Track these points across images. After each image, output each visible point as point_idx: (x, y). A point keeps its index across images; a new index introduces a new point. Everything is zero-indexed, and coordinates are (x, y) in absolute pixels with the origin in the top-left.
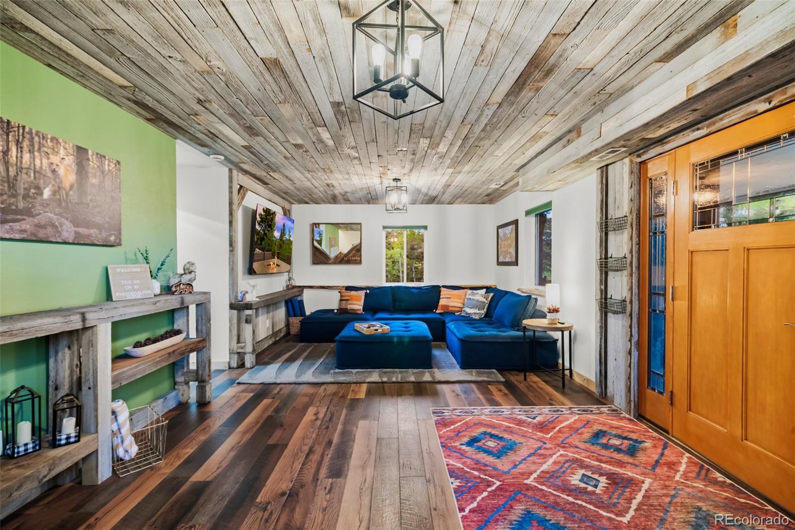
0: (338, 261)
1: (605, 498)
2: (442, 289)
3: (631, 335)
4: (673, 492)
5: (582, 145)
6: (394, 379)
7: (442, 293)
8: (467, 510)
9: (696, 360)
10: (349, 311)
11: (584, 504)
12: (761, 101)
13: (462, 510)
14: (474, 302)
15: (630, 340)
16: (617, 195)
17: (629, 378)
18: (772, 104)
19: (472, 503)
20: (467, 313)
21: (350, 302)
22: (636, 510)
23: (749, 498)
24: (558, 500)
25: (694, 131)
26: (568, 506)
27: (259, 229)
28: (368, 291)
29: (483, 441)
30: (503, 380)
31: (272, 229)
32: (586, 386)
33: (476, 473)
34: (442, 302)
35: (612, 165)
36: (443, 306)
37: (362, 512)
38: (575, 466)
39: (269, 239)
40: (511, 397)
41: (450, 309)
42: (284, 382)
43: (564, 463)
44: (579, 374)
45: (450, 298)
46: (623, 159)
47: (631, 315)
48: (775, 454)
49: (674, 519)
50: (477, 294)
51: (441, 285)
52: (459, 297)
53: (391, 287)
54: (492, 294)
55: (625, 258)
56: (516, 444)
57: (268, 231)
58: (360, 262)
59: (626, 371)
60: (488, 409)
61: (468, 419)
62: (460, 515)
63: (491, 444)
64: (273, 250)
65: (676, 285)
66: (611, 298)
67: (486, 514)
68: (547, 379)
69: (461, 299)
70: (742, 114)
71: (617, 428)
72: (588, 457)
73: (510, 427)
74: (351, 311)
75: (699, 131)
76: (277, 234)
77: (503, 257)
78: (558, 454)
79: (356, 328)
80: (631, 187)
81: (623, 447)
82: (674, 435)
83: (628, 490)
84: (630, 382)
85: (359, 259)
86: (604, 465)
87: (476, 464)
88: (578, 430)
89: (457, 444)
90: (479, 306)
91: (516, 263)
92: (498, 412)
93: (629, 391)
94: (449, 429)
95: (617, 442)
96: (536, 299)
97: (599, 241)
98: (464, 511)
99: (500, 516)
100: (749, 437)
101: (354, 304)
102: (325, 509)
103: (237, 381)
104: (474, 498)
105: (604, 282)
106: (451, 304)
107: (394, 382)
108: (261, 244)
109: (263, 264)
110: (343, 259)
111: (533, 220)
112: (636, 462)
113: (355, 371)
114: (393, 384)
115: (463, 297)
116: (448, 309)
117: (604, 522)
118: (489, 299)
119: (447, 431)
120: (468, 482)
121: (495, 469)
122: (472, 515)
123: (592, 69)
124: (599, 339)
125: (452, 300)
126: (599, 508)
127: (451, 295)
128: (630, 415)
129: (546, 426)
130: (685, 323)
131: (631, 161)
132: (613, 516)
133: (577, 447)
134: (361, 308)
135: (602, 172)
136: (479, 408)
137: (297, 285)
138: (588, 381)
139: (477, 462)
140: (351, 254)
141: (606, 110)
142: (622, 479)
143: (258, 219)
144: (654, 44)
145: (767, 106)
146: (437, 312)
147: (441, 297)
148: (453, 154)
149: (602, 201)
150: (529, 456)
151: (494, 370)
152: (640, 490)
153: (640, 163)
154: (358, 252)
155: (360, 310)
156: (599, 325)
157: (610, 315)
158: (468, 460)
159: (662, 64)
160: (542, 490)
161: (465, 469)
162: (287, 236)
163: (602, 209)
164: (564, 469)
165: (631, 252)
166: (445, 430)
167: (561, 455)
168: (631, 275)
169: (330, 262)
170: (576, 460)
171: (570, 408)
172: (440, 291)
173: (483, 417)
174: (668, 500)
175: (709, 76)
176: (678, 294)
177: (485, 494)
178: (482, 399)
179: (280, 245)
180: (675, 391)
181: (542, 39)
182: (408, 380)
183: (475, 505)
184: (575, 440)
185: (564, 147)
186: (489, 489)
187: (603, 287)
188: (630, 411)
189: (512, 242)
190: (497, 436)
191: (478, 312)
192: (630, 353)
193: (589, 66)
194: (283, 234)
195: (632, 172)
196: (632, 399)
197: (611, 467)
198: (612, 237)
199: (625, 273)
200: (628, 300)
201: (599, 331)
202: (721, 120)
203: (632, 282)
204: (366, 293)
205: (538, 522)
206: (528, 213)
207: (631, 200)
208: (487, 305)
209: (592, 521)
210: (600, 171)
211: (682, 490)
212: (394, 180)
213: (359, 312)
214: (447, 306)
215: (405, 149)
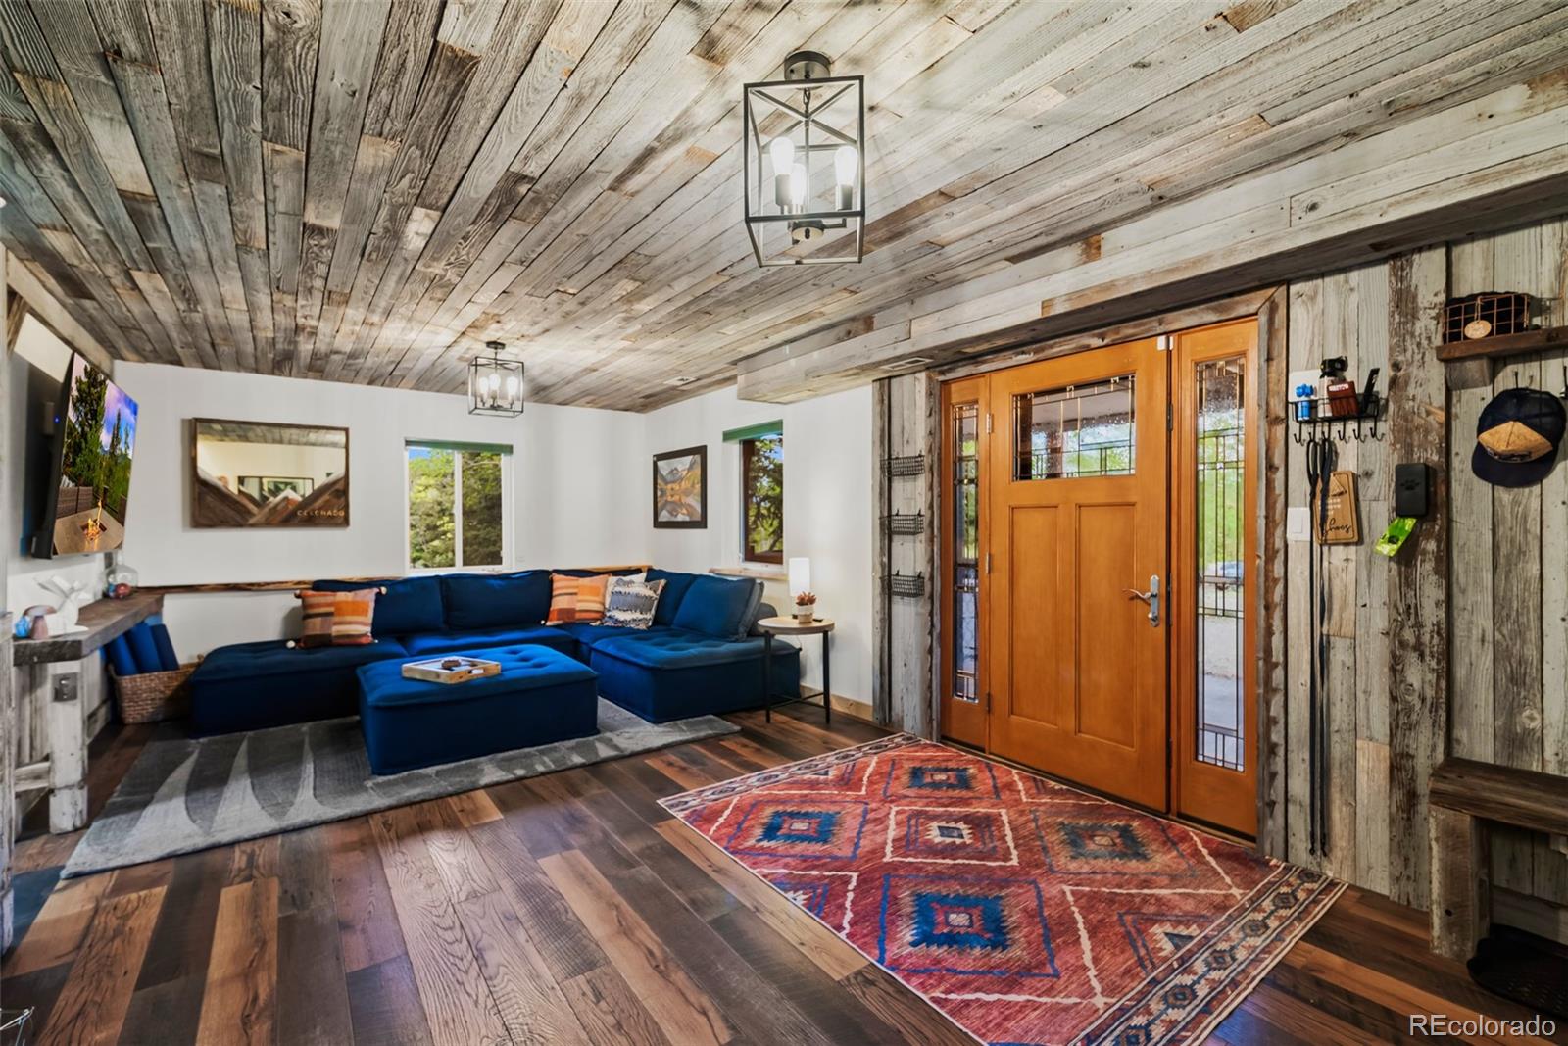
0: (279, 518)
1: (979, 845)
2: (556, 577)
3: (932, 626)
4: (1032, 816)
5: (877, 344)
6: (540, 768)
7: (555, 585)
8: (846, 925)
9: (1019, 648)
10: (335, 641)
11: (967, 862)
12: (1094, 336)
13: (839, 928)
14: (629, 599)
15: (931, 633)
16: (906, 424)
17: (930, 687)
18: (1106, 342)
19: (844, 913)
20: (617, 621)
21: (336, 619)
22: (1016, 847)
23: (1089, 799)
24: (938, 868)
25: (1018, 354)
26: (952, 871)
27: (74, 420)
28: (384, 590)
29: (786, 826)
30: (737, 728)
31: (97, 422)
32: (854, 713)
33: (815, 873)
34: (559, 603)
35: (898, 379)
36: (561, 611)
37: (692, 999)
38: (922, 820)
39: (91, 451)
40: (768, 751)
41: (578, 615)
42: (246, 836)
43: (909, 821)
44: (840, 699)
45: (576, 594)
46: (915, 373)
47: (931, 597)
48: (1110, 740)
49: (1052, 843)
50: (632, 582)
51: (550, 568)
52: (594, 591)
53: (437, 577)
54: (663, 582)
55: (919, 514)
56: (832, 816)
57: (90, 426)
58: (345, 522)
59: (923, 677)
60: (753, 779)
61: (735, 801)
62: (842, 935)
63: (800, 826)
64: (96, 482)
65: (993, 552)
66: (897, 575)
67: (873, 920)
68: (797, 714)
69: (597, 595)
70: (1073, 346)
71: (928, 760)
72: (927, 805)
73: (806, 795)
74: (341, 641)
75: (1024, 356)
76: (105, 438)
77: (671, 513)
78: (893, 813)
79: (406, 675)
80: (930, 414)
81: (951, 781)
82: (993, 750)
83: (993, 829)
84: (931, 693)
85: (342, 513)
86: (951, 809)
87: (804, 861)
88: (890, 775)
89: (751, 842)
90: (639, 604)
91: (701, 523)
92: (771, 777)
93: (930, 706)
94: (717, 824)
95: (941, 777)
96: (762, 585)
97: (878, 490)
98: (844, 929)
99: (891, 914)
100: (1082, 729)
101: (350, 623)
102: (619, 1026)
103: (63, 874)
104: (842, 907)
105: (888, 552)
106: (579, 606)
107: (543, 774)
108: (74, 464)
109: (73, 523)
110: (293, 514)
111: (735, 449)
112: (977, 795)
113: (431, 770)
114: (542, 778)
115: (602, 590)
116: (573, 617)
117: (999, 873)
118: (659, 592)
119: (719, 828)
120: (814, 889)
121: (836, 858)
122: (858, 929)
123: (943, 247)
124: (878, 639)
125: (580, 597)
126: (982, 859)
127: (577, 587)
128: (931, 740)
129: (849, 780)
130: (1006, 602)
131: (929, 379)
132: (1003, 863)
133: (906, 797)
134: (369, 629)
135: (882, 387)
136: (738, 779)
137: (141, 585)
138: (858, 705)
139: (804, 858)
140: (319, 503)
141: (918, 301)
142: (979, 817)
143: (75, 393)
144: (1020, 239)
145: (1099, 342)
146: (549, 624)
147: (554, 593)
148: (655, 318)
149: (882, 430)
150: (862, 826)
151: (712, 716)
152: (1004, 825)
153: (942, 382)
154: (339, 497)
155: (365, 635)
156: (878, 617)
157: (896, 599)
158: (788, 859)
159: (1008, 263)
160: (911, 863)
161: (795, 872)
162: (122, 446)
163: (882, 443)
164: (914, 829)
165: (931, 507)
166: (714, 828)
167: (897, 812)
168: (932, 541)
169: (252, 521)
170: (918, 814)
171: (859, 749)
172: (551, 582)
173: (755, 792)
174: (1033, 825)
175: (1070, 297)
176: (996, 562)
177: (850, 896)
178: (729, 765)
179: (110, 470)
180: (992, 693)
181: (924, 194)
182: (570, 763)
183: (849, 915)
184: (896, 788)
185: (840, 340)
186: (850, 887)
187: (885, 559)
188: (931, 734)
189: (693, 486)
190: (798, 813)
191: (641, 616)
192: (930, 651)
193: (943, 242)
194: (116, 440)
195: (931, 394)
196: (934, 716)
197: (958, 809)
198: (898, 485)
199: (922, 537)
200: (927, 576)
201: (878, 625)
202: (1051, 347)
203: (933, 551)
204: (379, 594)
205: (938, 902)
206: (728, 436)
207: (931, 433)
208: (655, 602)
209: (988, 878)
210: (877, 384)
211: (1036, 810)
212: (489, 344)
213: (363, 641)
214: (571, 611)
215: (571, 291)
